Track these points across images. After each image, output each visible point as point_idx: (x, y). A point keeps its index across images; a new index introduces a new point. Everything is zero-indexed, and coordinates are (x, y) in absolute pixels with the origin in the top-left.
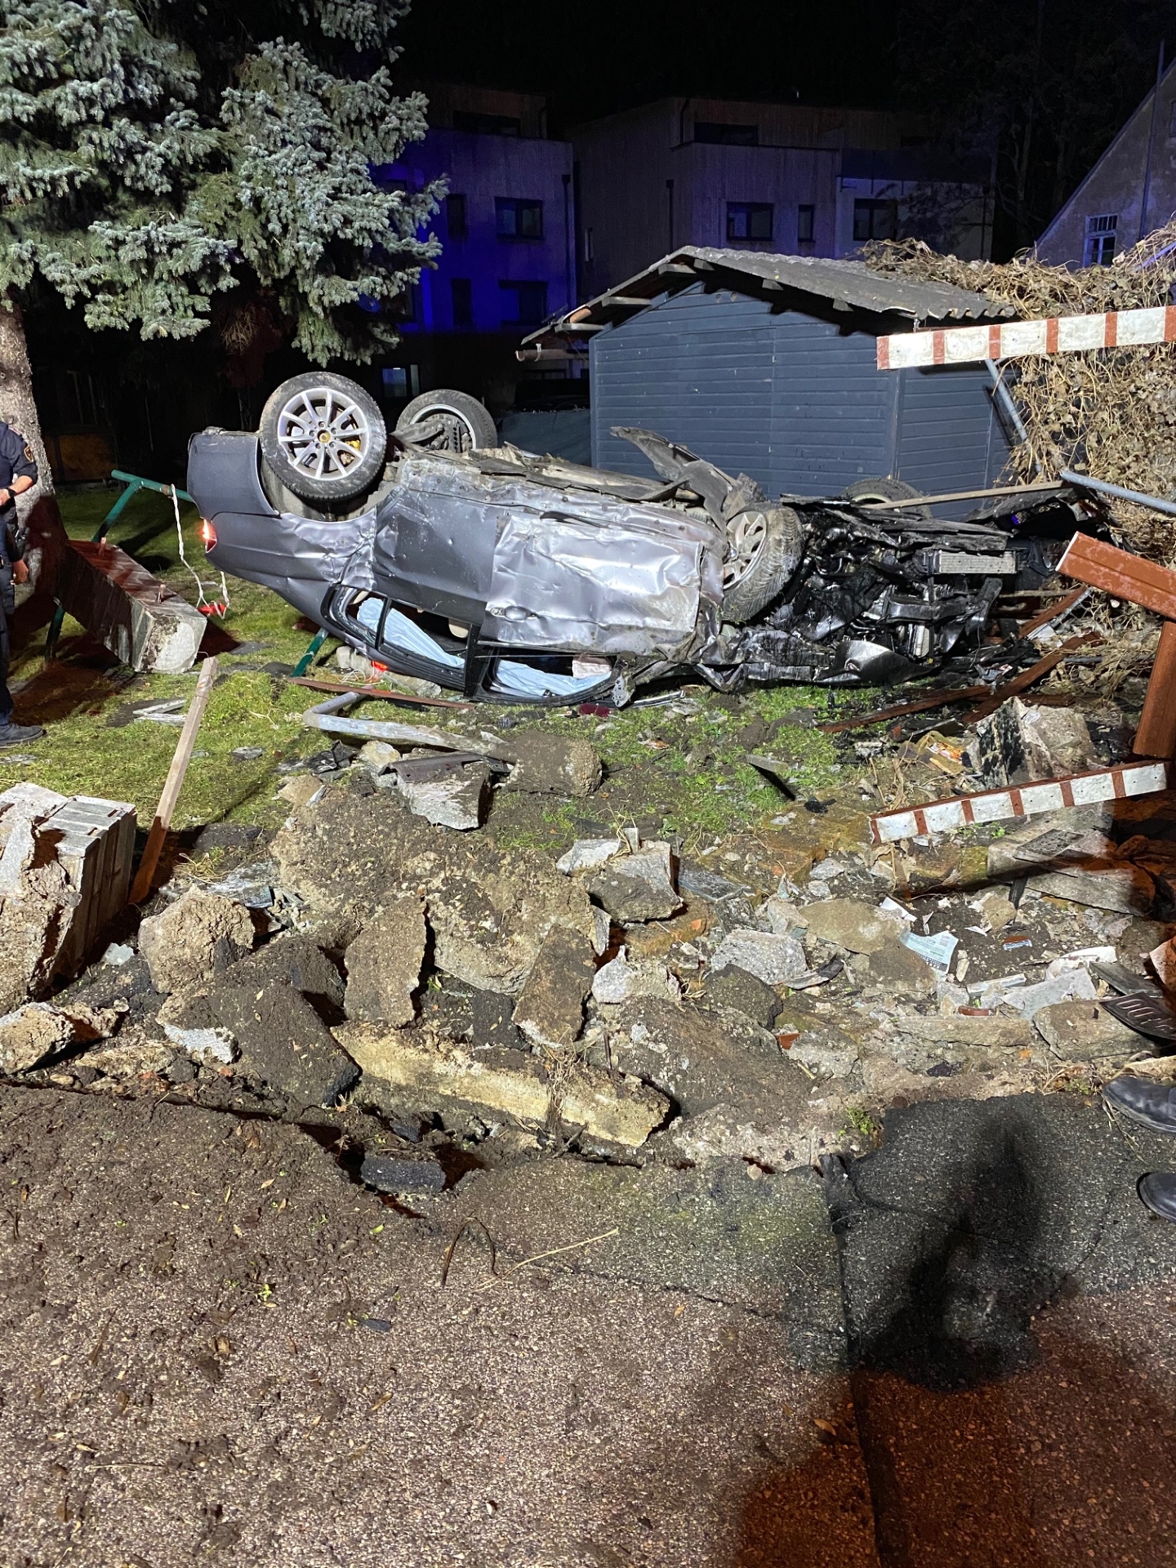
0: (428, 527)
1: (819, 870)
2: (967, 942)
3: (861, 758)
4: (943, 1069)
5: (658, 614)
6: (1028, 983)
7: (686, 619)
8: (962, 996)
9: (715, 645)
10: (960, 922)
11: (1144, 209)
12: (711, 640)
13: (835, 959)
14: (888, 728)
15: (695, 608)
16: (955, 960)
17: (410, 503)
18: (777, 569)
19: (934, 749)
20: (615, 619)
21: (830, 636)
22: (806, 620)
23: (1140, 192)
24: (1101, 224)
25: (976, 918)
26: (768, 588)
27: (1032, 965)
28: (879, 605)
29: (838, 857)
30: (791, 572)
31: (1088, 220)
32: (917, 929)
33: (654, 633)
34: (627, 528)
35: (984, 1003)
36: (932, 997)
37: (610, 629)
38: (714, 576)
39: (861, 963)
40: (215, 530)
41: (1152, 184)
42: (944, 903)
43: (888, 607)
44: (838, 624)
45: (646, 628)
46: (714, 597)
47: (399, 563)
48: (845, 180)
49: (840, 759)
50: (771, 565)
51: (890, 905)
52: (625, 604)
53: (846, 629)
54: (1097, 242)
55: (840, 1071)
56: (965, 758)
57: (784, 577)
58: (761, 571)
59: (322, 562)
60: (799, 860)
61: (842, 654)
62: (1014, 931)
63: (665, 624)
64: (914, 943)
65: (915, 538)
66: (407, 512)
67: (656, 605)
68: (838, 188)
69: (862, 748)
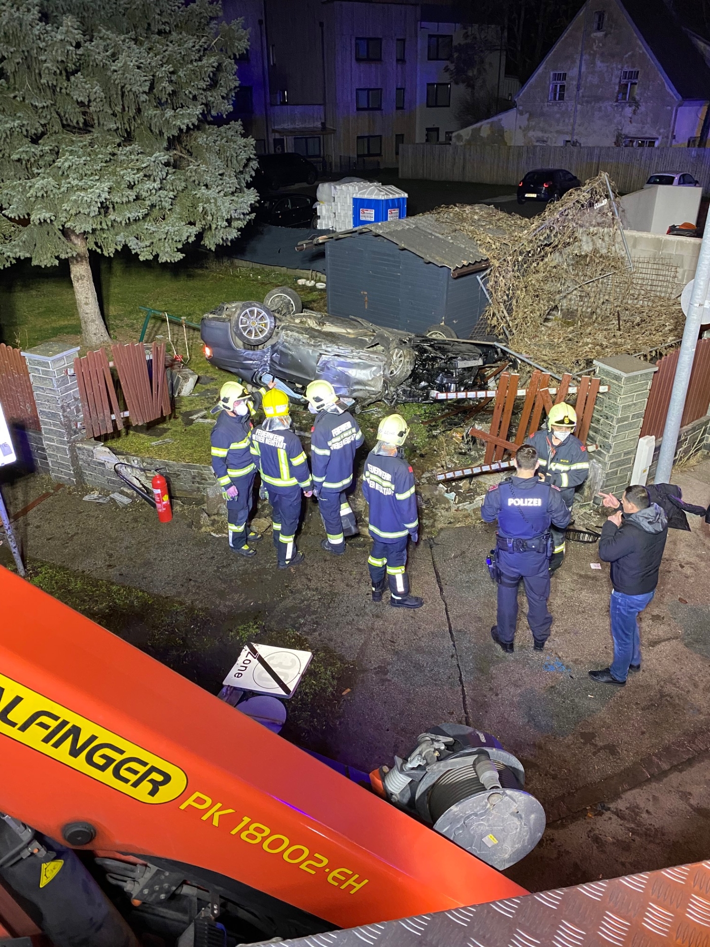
0: (291, 355)
1: (424, 476)
2: (458, 494)
3: (434, 436)
4: (450, 523)
5: (370, 385)
6: (470, 503)
7: (379, 387)
8: (456, 506)
9: (388, 394)
10: (456, 489)
11: (580, 72)
12: (387, 392)
13: (428, 499)
14: (442, 423)
15: (382, 383)
16: (455, 498)
17: (285, 347)
18: (407, 370)
19: (454, 435)
20: (356, 387)
21: (424, 388)
22: (416, 383)
23: (578, 62)
24: (557, 77)
25: (461, 488)
26: (405, 376)
27: (471, 499)
28: (439, 378)
29: (428, 471)
30: (412, 371)
31: (552, 73)
32: (447, 492)
33: (369, 391)
34: (360, 358)
35: (460, 508)
36: (450, 508)
37: (355, 391)
38: (387, 372)
39: (434, 500)
40: (213, 352)
41: (584, 57)
42: (454, 484)
43: (442, 379)
44: (426, 384)
45: (366, 390)
46: (388, 379)
47: (280, 365)
48: (423, 23)
49: (429, 437)
50: (406, 369)
51: (441, 485)
52: (359, 383)
53: (429, 385)
54: (556, 86)
55: (430, 524)
56: (463, 437)
57: (410, 373)
58: (402, 372)
59: (252, 364)
60: (419, 473)
61: (428, 394)
62: (470, 490)
63: (373, 389)
64: (446, 495)
65: (450, 355)
66: (283, 349)
67: (369, 383)
68: (419, 29)
69: (435, 433)
